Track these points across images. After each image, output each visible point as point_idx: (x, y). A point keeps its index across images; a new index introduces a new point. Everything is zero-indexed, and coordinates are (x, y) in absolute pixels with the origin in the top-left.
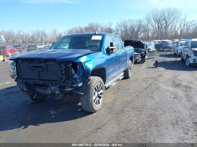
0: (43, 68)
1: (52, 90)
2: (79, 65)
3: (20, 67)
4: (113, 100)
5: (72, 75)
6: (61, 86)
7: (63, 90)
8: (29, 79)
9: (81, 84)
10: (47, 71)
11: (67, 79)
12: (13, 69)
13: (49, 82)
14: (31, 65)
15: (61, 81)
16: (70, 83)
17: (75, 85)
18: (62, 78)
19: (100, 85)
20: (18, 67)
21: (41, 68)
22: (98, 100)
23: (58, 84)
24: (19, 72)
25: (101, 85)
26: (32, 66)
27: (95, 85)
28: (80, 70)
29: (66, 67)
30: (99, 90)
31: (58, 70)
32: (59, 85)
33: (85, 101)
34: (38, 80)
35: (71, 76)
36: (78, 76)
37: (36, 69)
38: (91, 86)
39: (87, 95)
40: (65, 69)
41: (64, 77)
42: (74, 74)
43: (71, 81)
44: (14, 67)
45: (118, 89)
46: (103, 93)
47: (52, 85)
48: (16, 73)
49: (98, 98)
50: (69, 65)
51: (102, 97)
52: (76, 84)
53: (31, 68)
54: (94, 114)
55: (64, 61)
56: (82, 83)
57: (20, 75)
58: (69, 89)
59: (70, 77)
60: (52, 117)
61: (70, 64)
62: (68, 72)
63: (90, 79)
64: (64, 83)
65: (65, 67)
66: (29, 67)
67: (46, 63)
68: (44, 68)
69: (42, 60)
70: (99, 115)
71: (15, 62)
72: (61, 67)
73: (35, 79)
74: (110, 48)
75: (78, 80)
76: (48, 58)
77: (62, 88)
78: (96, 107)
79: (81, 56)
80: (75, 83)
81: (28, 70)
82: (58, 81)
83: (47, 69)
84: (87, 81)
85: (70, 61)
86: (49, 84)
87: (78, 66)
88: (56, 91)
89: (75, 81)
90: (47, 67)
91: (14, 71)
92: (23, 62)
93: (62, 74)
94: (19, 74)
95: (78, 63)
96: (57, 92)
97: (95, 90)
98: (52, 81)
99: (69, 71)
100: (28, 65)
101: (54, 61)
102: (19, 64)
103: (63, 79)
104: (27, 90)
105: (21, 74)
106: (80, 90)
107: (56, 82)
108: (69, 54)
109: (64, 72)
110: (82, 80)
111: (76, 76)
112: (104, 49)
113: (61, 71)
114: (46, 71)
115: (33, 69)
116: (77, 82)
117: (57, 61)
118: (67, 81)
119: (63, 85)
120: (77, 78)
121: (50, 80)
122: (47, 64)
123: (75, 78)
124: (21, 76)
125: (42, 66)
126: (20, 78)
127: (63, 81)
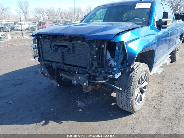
0: (68, 49)
1: (79, 80)
2: (118, 46)
3: (41, 46)
4: (158, 94)
5: (107, 61)
6: (90, 75)
7: (93, 81)
8: (52, 62)
9: (118, 74)
10: (74, 53)
11: (99, 67)
12: (35, 47)
13: (75, 69)
14: (53, 44)
15: (91, 69)
16: (103, 72)
17: (110, 76)
18: (93, 65)
19: (145, 75)
20: (40, 46)
21: (66, 48)
22: (141, 95)
23: (87, 72)
24: (41, 52)
25: (147, 75)
26: (55, 45)
27: (139, 77)
28: (119, 54)
29: (99, 48)
30: (143, 82)
31: (87, 53)
32: (88, 75)
33: (122, 99)
34: (63, 65)
35: (104, 62)
36: (116, 64)
37: (60, 49)
38: (134, 78)
39: (126, 91)
40: (97, 52)
41: (95, 63)
42: (109, 59)
43: (104, 70)
44: (35, 44)
45: (163, 77)
46: (147, 86)
47: (79, 73)
48: (37, 53)
49: (140, 94)
50: (103, 46)
51: (145, 91)
52: (111, 74)
53: (53, 47)
54: (133, 115)
55: (96, 40)
56: (120, 73)
57: (41, 56)
58: (101, 82)
59: (103, 64)
60: (78, 111)
61: (104, 44)
62: (101, 56)
63: (133, 68)
64: (94, 71)
65: (97, 49)
66: (51, 46)
67: (72, 41)
68: (70, 49)
69: (67, 37)
70: (141, 119)
71: (36, 39)
72: (92, 49)
73: (59, 63)
74: (164, 20)
75: (115, 69)
76: (74, 35)
77: (91, 78)
78: (137, 106)
79: (123, 33)
80: (111, 72)
81: (51, 50)
82: (86, 68)
83: (74, 51)
84: (128, 70)
85: (106, 40)
86: (75, 71)
87: (117, 48)
88: (84, 82)
89: (110, 70)
90: (73, 47)
91: (35, 50)
92: (45, 38)
93: (93, 60)
94: (41, 54)
95: (116, 42)
96: (85, 84)
97: (138, 84)
98: (80, 67)
99: (103, 54)
100: (50, 43)
101: (82, 40)
102: (41, 41)
103: (94, 67)
104: (49, 75)
105: (43, 55)
106: (116, 82)
107: (85, 70)
108: (104, 29)
109: (95, 56)
110: (120, 68)
111: (112, 62)
112: (154, 21)
113: (91, 54)
114: (72, 53)
115: (56, 48)
116: (113, 71)
117: (86, 39)
118: (100, 69)
119: (94, 74)
120: (113, 66)
121: (77, 66)
122: (73, 44)
123: (111, 65)
124: (43, 57)
125: (67, 46)
126: (42, 59)
127: (93, 69)
